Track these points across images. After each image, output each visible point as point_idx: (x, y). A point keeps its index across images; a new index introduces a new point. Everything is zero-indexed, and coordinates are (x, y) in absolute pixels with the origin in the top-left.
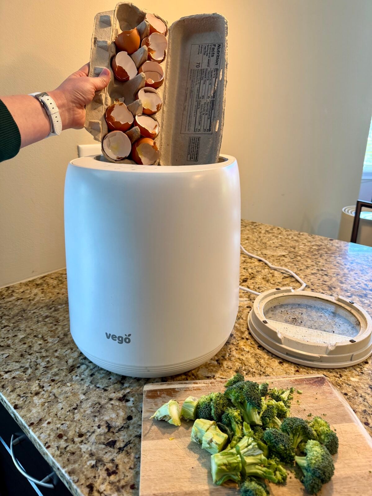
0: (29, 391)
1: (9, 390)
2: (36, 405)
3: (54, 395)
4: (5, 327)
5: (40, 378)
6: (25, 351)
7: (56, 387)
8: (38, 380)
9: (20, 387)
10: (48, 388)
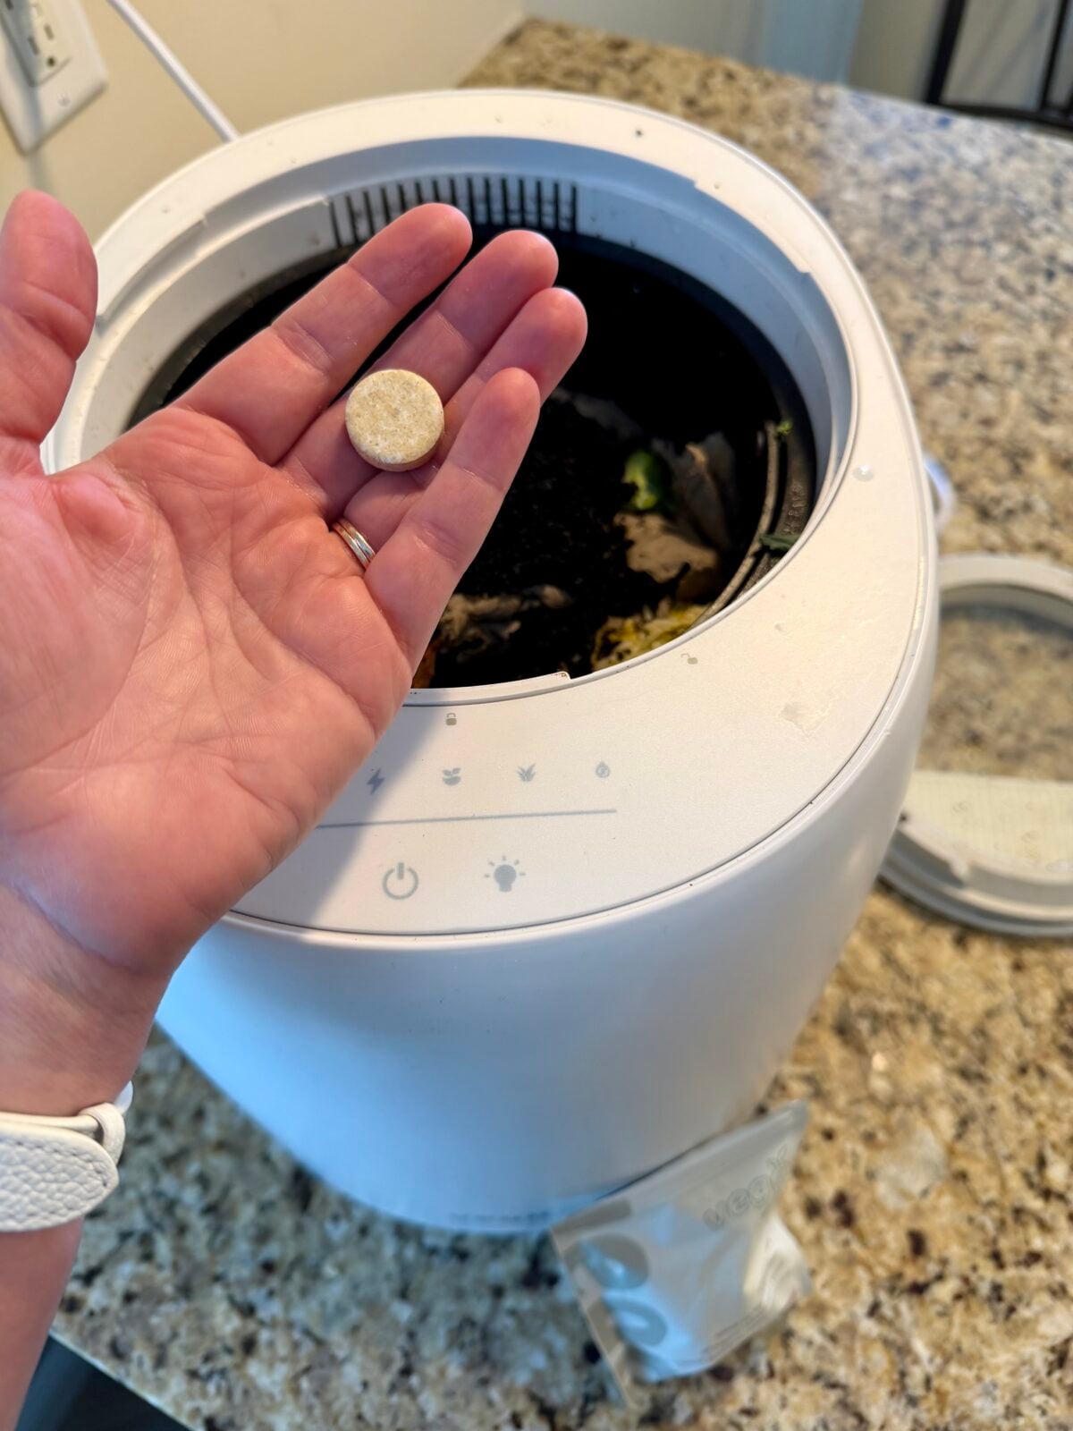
0: (215, 1340)
1: (148, 1363)
2: (271, 1397)
3: (307, 1332)
5: (219, 1269)
8: (217, 1278)
9: (175, 1335)
10: (271, 1309)
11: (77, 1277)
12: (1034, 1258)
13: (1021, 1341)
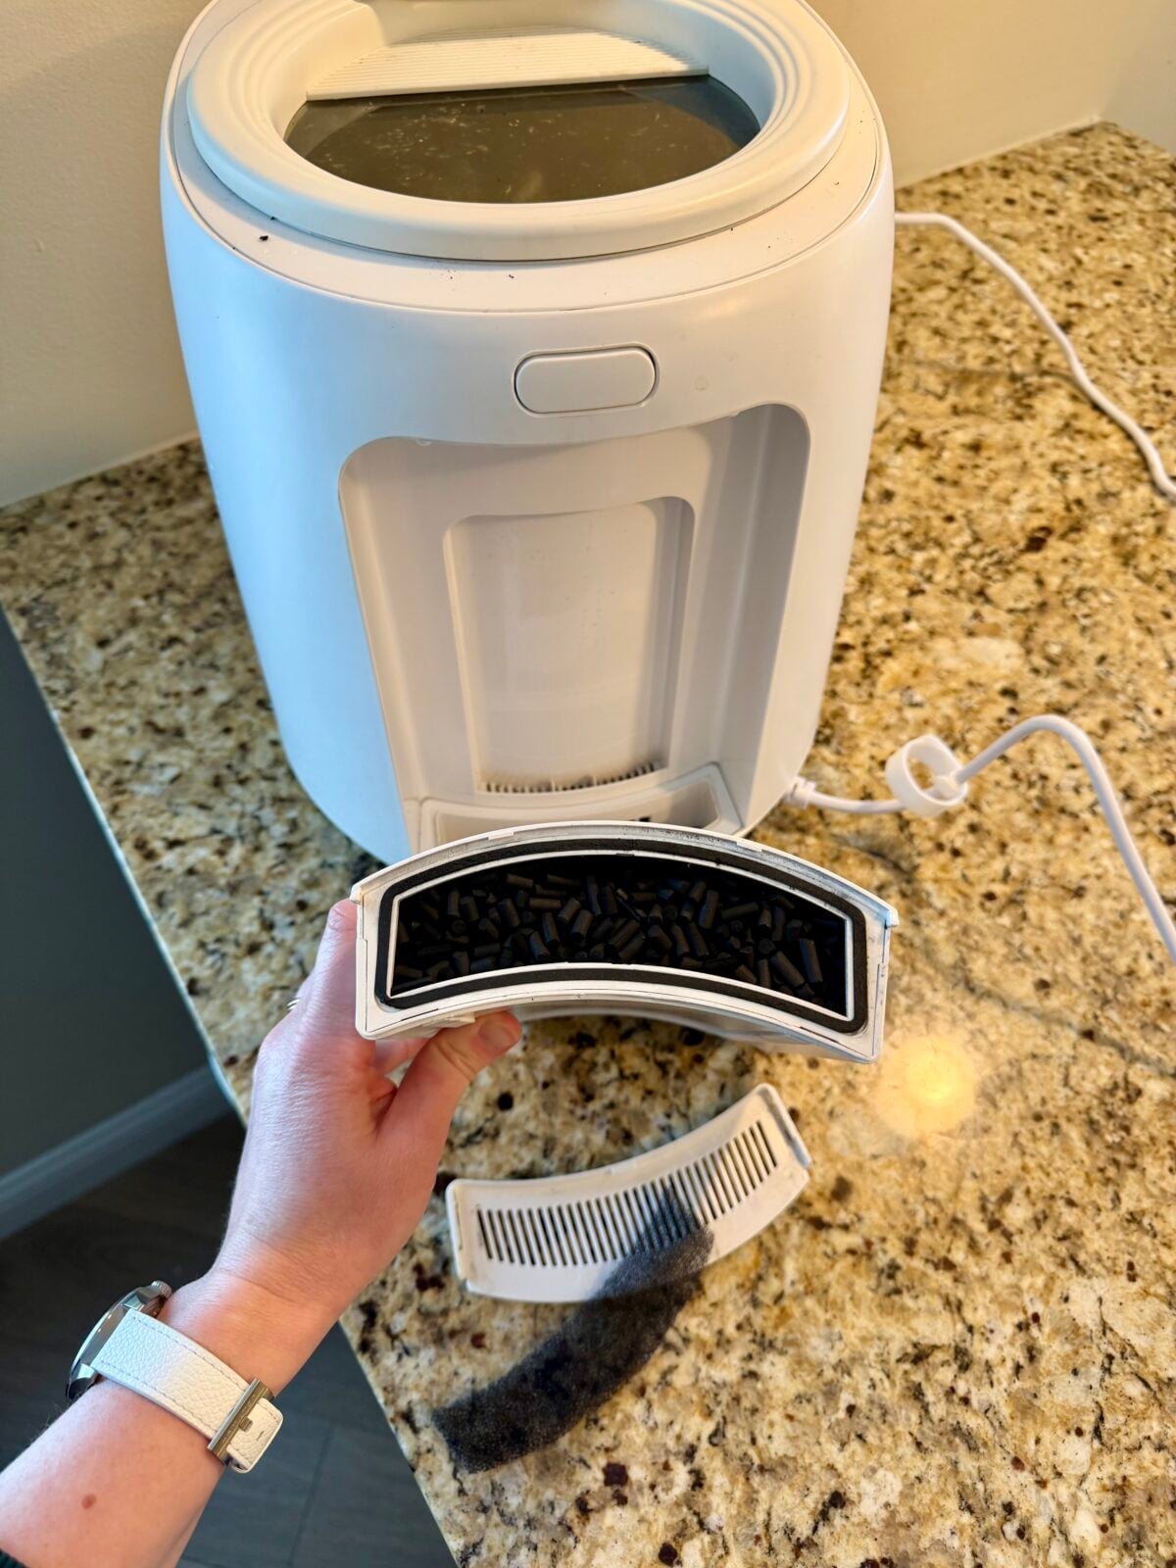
0: (232, 932)
1: (177, 920)
2: (247, 991)
4: (173, 641)
5: (265, 888)
6: (227, 762)
7: (309, 935)
8: (261, 893)
9: (206, 913)
10: (286, 934)
11: (165, 839)
12: (948, 1265)
13: (889, 1319)
